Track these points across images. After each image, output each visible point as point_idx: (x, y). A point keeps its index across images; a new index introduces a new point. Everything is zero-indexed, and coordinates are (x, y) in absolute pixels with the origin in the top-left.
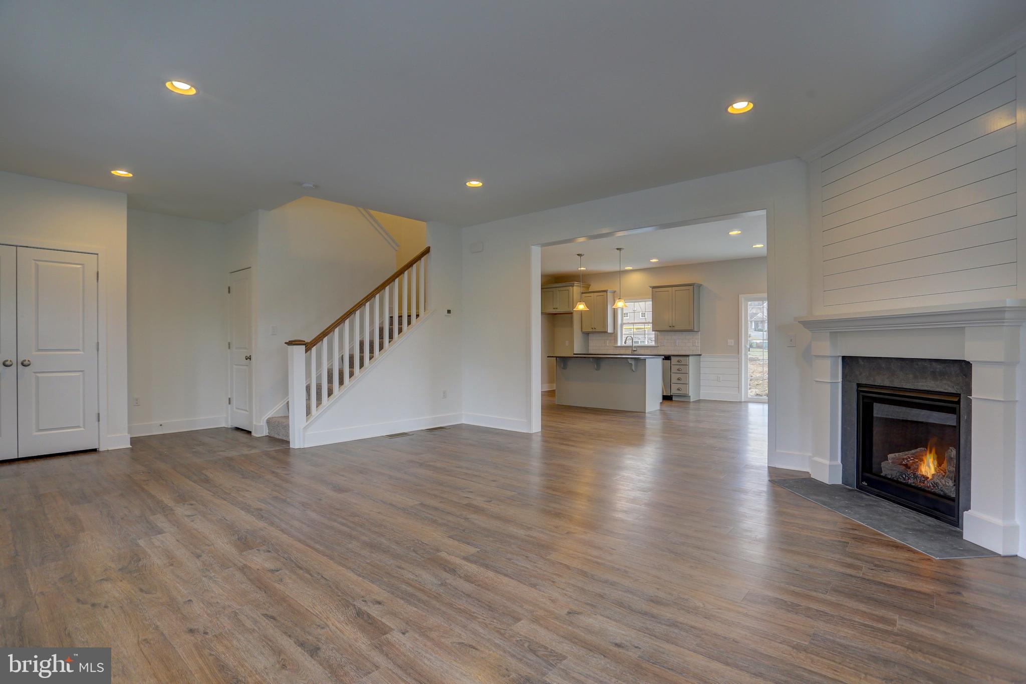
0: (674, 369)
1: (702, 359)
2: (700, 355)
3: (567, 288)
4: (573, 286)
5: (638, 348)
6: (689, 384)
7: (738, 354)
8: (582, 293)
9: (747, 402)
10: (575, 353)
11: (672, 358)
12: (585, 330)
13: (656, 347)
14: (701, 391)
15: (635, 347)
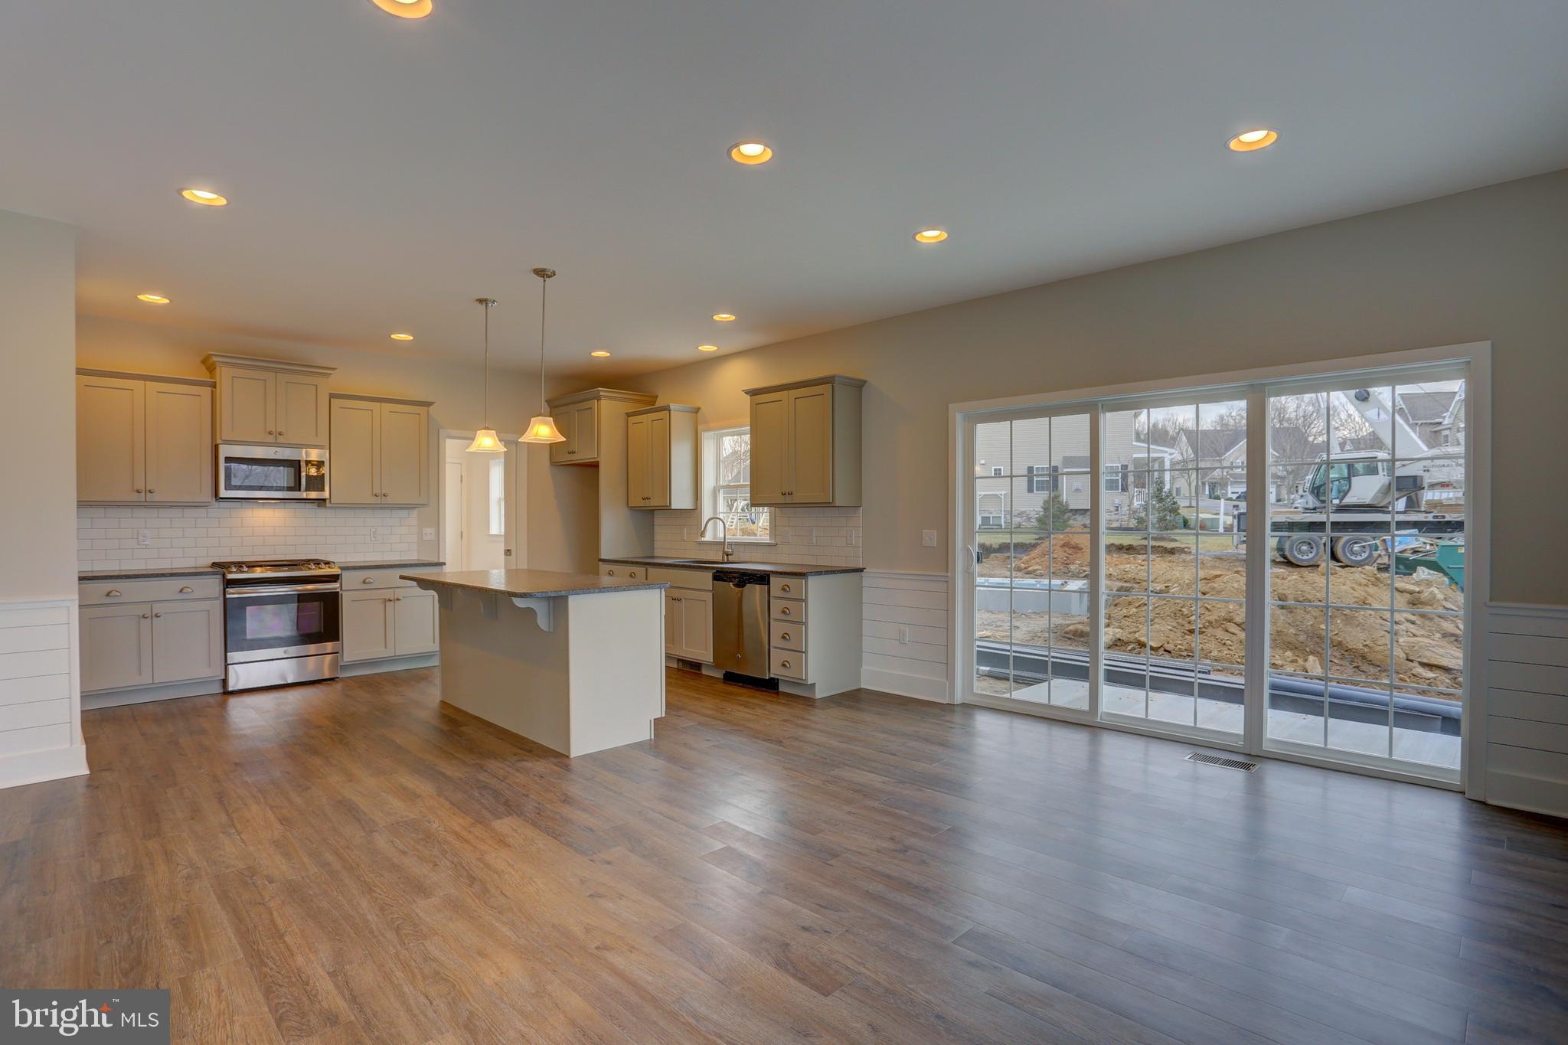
0: (777, 606)
1: (867, 580)
2: (861, 570)
3: (586, 405)
4: (599, 399)
6: (806, 652)
7: (948, 571)
8: (629, 415)
9: (969, 708)
11: (772, 579)
13: (769, 545)
14: (865, 667)
15: (730, 544)
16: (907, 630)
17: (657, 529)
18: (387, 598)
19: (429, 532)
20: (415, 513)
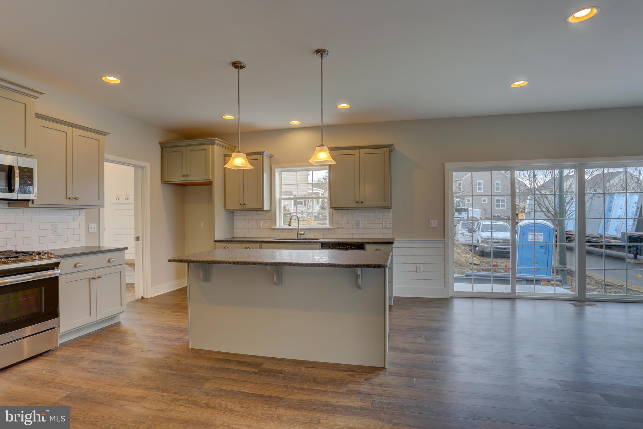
1: (396, 248)
2: (392, 242)
4: (213, 144)
5: (306, 231)
7: (444, 238)
10: (216, 239)
12: (230, 206)
15: (301, 229)
16: (421, 266)
17: (236, 222)
18: (91, 277)
19: (93, 225)
20: (84, 211)
